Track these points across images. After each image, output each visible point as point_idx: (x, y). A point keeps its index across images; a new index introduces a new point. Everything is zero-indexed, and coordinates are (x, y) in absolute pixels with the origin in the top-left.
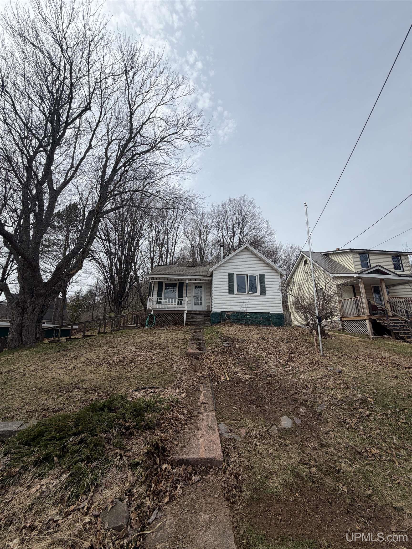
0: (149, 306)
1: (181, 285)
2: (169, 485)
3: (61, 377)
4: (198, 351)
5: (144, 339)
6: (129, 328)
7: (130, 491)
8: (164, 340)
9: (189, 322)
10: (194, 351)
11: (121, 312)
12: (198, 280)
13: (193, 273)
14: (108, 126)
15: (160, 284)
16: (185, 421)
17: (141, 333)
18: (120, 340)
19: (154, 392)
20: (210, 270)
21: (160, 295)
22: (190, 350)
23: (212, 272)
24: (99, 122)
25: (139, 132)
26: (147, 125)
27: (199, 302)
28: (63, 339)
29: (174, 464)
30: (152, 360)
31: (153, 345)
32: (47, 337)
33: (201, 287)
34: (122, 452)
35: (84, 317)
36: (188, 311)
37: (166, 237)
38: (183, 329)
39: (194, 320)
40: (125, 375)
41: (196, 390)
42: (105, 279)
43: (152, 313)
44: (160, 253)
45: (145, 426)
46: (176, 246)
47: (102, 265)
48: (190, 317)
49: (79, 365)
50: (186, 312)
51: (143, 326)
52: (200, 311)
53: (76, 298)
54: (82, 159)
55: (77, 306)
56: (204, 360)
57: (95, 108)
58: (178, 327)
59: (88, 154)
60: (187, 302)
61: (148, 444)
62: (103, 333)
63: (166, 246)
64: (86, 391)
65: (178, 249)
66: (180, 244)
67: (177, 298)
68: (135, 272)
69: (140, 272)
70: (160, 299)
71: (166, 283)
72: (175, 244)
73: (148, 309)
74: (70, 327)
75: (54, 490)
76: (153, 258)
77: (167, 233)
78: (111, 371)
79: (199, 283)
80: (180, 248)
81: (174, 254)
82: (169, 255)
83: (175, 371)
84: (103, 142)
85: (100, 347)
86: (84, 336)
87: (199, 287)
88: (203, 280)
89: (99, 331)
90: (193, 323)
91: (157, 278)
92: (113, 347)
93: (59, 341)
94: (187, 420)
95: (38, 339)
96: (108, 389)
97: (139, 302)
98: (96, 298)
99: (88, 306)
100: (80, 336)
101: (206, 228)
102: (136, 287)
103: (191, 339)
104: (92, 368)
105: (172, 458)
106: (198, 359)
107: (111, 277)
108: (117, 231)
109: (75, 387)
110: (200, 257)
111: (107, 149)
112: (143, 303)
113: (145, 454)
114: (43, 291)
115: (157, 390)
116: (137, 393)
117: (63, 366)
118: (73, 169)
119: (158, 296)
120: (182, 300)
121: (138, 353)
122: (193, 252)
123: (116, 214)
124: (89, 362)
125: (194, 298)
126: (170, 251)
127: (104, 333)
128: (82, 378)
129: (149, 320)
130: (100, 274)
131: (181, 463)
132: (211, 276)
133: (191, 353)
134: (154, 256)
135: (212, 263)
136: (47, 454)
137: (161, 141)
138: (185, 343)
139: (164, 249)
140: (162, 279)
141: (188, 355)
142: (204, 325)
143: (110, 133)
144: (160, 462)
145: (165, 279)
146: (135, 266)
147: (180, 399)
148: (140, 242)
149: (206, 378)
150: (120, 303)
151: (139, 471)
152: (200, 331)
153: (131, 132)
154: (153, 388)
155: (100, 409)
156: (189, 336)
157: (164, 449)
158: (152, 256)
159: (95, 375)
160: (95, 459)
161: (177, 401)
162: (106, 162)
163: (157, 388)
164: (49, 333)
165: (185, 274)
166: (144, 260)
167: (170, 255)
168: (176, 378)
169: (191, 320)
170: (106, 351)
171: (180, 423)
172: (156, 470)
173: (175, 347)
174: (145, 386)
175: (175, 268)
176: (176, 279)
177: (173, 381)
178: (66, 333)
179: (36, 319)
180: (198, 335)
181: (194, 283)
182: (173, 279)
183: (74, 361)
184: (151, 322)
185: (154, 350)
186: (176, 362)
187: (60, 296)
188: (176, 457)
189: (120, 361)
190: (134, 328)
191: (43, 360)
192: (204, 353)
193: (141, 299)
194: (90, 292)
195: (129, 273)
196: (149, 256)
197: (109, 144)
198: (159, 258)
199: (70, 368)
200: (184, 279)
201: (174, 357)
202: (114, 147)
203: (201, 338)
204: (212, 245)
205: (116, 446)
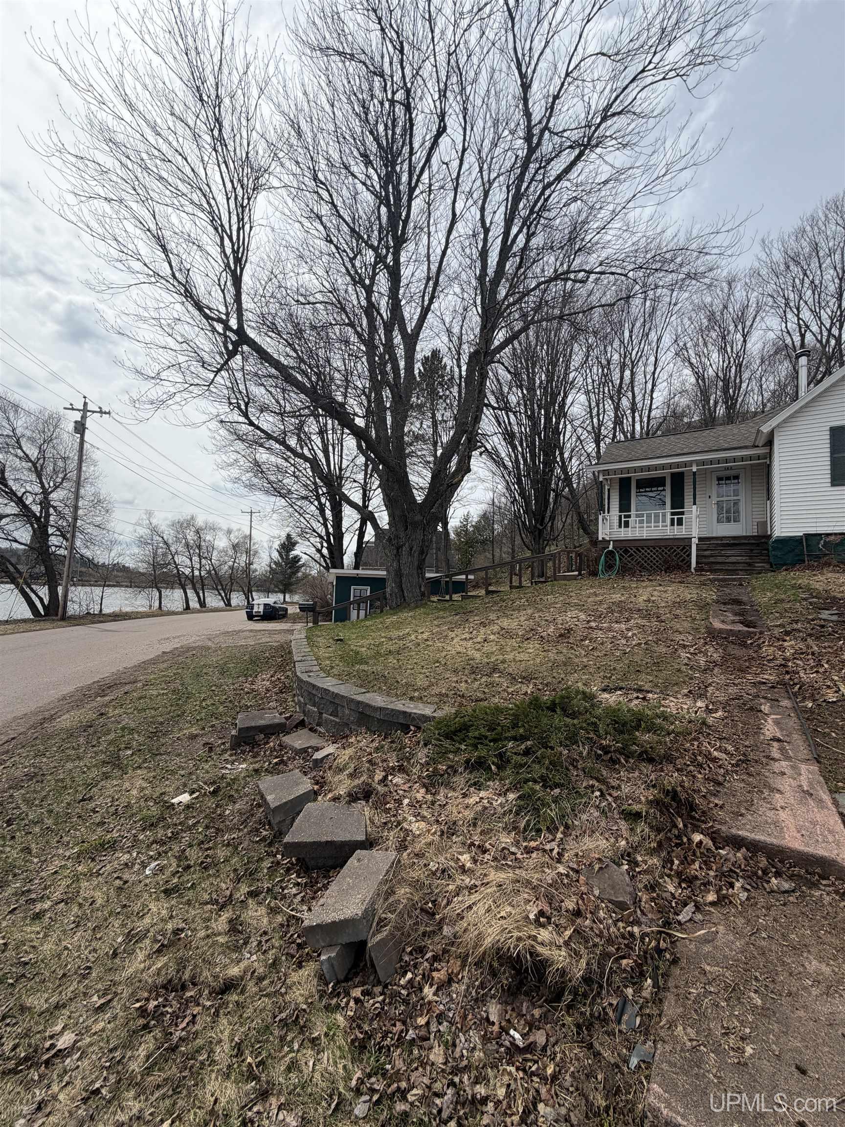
0: (603, 532)
1: (678, 480)
2: (712, 873)
3: (469, 653)
4: (740, 627)
5: (601, 598)
6: (565, 578)
7: (629, 855)
8: (649, 601)
9: (706, 564)
10: (729, 627)
11: (544, 549)
12: (726, 460)
13: (711, 445)
14: (479, 151)
15: (624, 485)
16: (733, 765)
17: (591, 587)
18: (553, 597)
19: (644, 698)
20: (766, 429)
21: (625, 507)
22: (717, 625)
23: (772, 434)
24: (464, 150)
25: (546, 128)
26: (562, 99)
27: (729, 514)
28: (456, 597)
29: (720, 839)
30: (627, 638)
31: (623, 610)
32: (434, 593)
33: (736, 477)
34: (603, 787)
35: (481, 560)
36: (700, 539)
37: (627, 373)
38: (690, 579)
39: (720, 559)
40: (576, 660)
41: (751, 709)
42: (508, 488)
43: (611, 547)
44: (616, 416)
45: (641, 754)
46: (657, 389)
47: (498, 462)
48: (707, 553)
49: (492, 637)
50: (695, 541)
51: (594, 574)
52: (734, 538)
53: (462, 531)
54: (444, 253)
55: (467, 543)
56: (760, 648)
57: (453, 123)
58: (677, 576)
59: (452, 237)
60: (698, 516)
61: (654, 786)
62: (517, 587)
63: (630, 394)
64: (513, 679)
65: (659, 397)
66: (665, 384)
67: (668, 510)
68: (564, 468)
69: (574, 466)
70: (626, 517)
71: (638, 481)
72: (654, 385)
73: (600, 539)
74: (464, 577)
75: (500, 810)
76: (600, 430)
77: (628, 363)
78: (548, 651)
79: (727, 468)
80: (666, 393)
81: (650, 411)
82: (636, 414)
83: (686, 664)
84: (475, 196)
85: (519, 610)
86: (488, 593)
87: (728, 478)
88: (742, 459)
89: (511, 582)
90: (718, 567)
91: (615, 472)
92: (541, 610)
93: (451, 599)
94: (737, 765)
95: (423, 594)
96: (550, 680)
97: (575, 528)
98: (496, 526)
99: (483, 542)
100: (482, 592)
101: (740, 319)
102: (568, 499)
103: (717, 602)
104: (513, 643)
105: (712, 827)
106: (744, 645)
107: (519, 482)
108: (520, 387)
109: (494, 670)
110: (726, 403)
111: (483, 210)
112: (585, 530)
113: (650, 803)
114: (418, 518)
115: (650, 695)
116: (606, 695)
117: (467, 636)
118: (431, 283)
119: (620, 511)
120: (682, 513)
121: (593, 624)
122: (704, 393)
123: (514, 349)
124: (505, 633)
125: (715, 507)
126: (640, 405)
127: (520, 587)
128: (501, 657)
129: (606, 562)
130: (498, 479)
131: (737, 843)
132: (770, 443)
133: (721, 631)
134: (600, 426)
135: (763, 414)
136: (480, 757)
137: (604, 119)
138: (701, 608)
139: (625, 403)
140: (628, 470)
141: (713, 635)
142: (750, 569)
143: (485, 167)
144: (685, 826)
145: (635, 470)
146: (562, 454)
147: (710, 721)
148: (569, 400)
149: (773, 687)
150: (541, 532)
151: (642, 827)
152: (741, 585)
153: (528, 138)
154: (639, 690)
155: (547, 708)
156: (710, 595)
157: (692, 807)
158: (596, 425)
159: (522, 655)
160: (557, 785)
161: (704, 723)
162: (485, 240)
163: (648, 692)
164: (435, 586)
165: (685, 451)
166: (579, 438)
167: (641, 416)
168: (691, 679)
169: (712, 560)
170: (531, 617)
171: (720, 767)
172: (678, 837)
173: (677, 616)
174: (623, 684)
175: (657, 440)
176: (663, 467)
177: (684, 682)
178: (460, 587)
179: (416, 564)
180: (735, 592)
181: (713, 471)
182: (656, 467)
183: (483, 630)
184: (609, 567)
185: (628, 620)
186: (684, 647)
187: (440, 529)
188: (724, 828)
189: (561, 635)
190: (574, 578)
191: (438, 626)
192: (761, 633)
193: (581, 521)
194: (484, 516)
195: (552, 471)
196: (589, 428)
197: (486, 194)
198: (614, 428)
199: (479, 639)
200: (686, 464)
201: (678, 637)
202: (498, 195)
203: (745, 599)
204: (763, 362)
205: (589, 773)
